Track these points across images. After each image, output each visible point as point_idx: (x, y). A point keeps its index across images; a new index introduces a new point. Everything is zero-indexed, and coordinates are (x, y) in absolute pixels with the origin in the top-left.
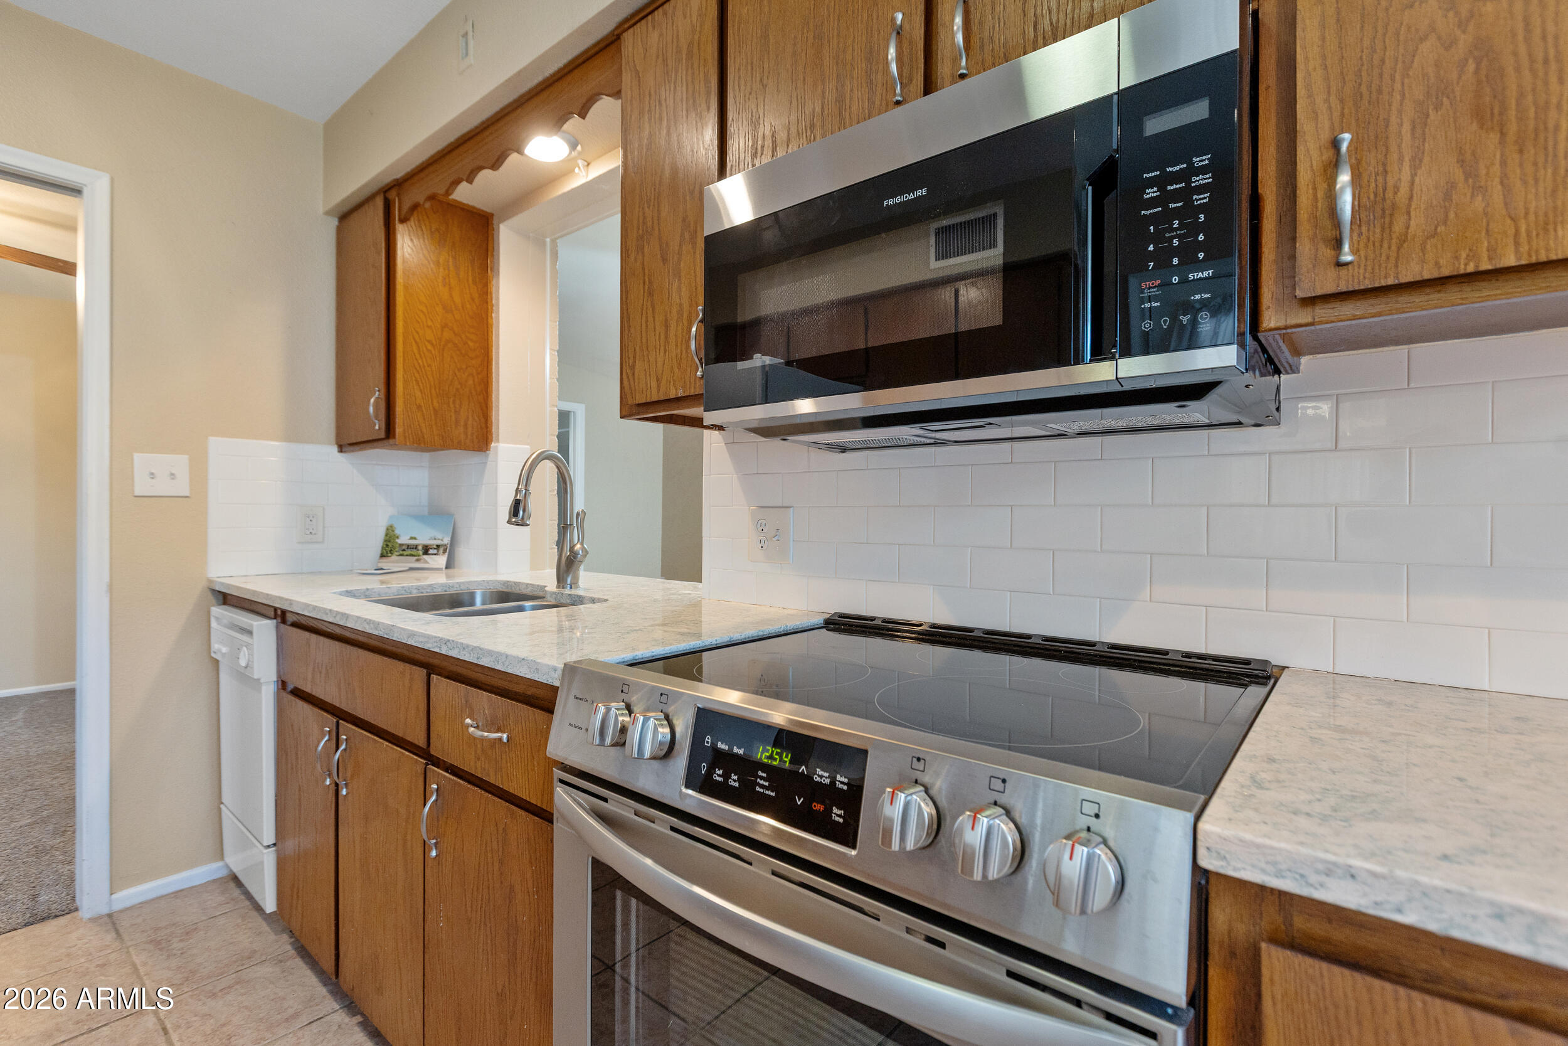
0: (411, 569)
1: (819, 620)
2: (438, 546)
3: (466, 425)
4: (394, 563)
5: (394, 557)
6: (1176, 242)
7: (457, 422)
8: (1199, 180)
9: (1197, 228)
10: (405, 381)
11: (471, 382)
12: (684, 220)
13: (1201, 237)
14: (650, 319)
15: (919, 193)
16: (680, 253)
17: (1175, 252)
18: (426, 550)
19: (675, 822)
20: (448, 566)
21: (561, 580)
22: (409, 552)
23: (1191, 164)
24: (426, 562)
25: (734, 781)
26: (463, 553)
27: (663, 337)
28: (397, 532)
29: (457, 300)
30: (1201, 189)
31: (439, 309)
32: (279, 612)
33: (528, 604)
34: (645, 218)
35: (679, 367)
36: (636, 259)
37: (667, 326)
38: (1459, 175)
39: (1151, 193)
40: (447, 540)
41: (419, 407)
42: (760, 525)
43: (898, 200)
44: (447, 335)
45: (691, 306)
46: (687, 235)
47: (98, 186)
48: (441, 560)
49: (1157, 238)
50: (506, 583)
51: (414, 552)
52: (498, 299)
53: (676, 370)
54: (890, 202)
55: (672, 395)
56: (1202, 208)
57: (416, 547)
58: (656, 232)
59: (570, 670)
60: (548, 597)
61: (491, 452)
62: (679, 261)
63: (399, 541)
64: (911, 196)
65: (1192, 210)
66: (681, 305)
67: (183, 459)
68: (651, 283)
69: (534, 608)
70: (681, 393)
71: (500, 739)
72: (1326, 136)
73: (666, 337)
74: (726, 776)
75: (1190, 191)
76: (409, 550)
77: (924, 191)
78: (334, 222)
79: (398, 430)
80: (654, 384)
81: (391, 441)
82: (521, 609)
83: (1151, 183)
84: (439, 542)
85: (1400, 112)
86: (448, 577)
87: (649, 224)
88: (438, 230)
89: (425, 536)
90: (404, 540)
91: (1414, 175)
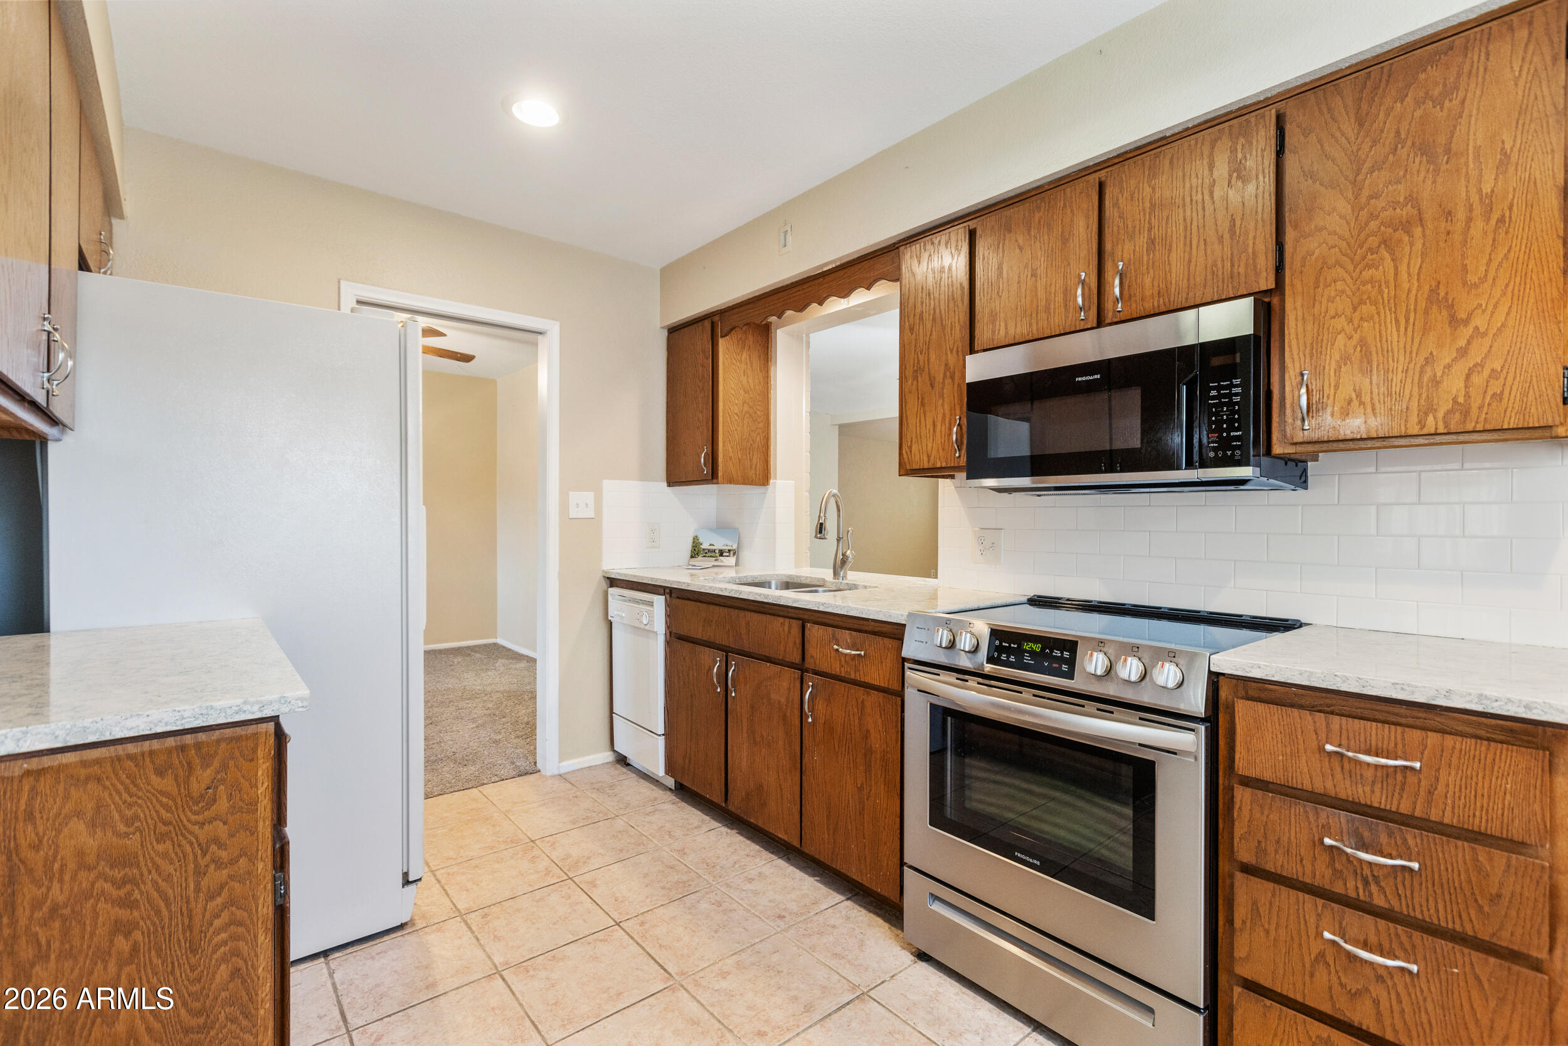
0: (714, 566)
1: (1025, 599)
2: (729, 551)
3: (756, 469)
4: (700, 561)
5: (700, 558)
6: (1225, 417)
7: (751, 467)
8: (1235, 390)
9: (1233, 412)
10: (724, 442)
11: (758, 439)
12: (946, 365)
13: (1236, 416)
14: (923, 420)
15: (1096, 377)
16: (943, 383)
17: (1225, 422)
18: (721, 553)
19: (980, 680)
20: (737, 564)
21: (836, 574)
22: (710, 554)
23: (1232, 382)
24: (722, 561)
25: (1012, 659)
26: (746, 555)
27: (932, 430)
28: (701, 540)
29: (752, 385)
30: (1236, 394)
31: (742, 392)
32: (667, 591)
33: (820, 589)
34: (918, 360)
35: (943, 450)
36: (912, 384)
37: (934, 425)
38: (1354, 396)
39: (1213, 393)
40: (735, 547)
41: (731, 458)
42: (981, 541)
43: (1084, 379)
44: (746, 408)
45: (951, 415)
46: (948, 374)
47: (553, 329)
48: (731, 560)
49: (1216, 414)
50: (790, 576)
51: (713, 554)
52: (776, 380)
53: (941, 452)
54: (1080, 379)
55: (939, 465)
56: (1237, 403)
57: (714, 551)
58: (927, 369)
59: (910, 615)
60: (828, 584)
61: (770, 487)
62: (943, 388)
63: (702, 547)
64: (1091, 378)
65: (1231, 404)
66: (944, 414)
67: (591, 495)
68: (923, 398)
69: (825, 591)
70: (944, 465)
71: (859, 655)
72: (1298, 371)
73: (934, 431)
74: (1008, 657)
75: (1230, 395)
76: (710, 553)
77: (1099, 376)
78: (666, 333)
79: (720, 474)
80: (926, 459)
81: (714, 481)
82: (816, 591)
83: (1214, 388)
84: (730, 548)
85: (1329, 364)
86: (737, 572)
87: (921, 363)
88: (741, 339)
89: (720, 543)
90: (705, 546)
91: (1335, 393)
